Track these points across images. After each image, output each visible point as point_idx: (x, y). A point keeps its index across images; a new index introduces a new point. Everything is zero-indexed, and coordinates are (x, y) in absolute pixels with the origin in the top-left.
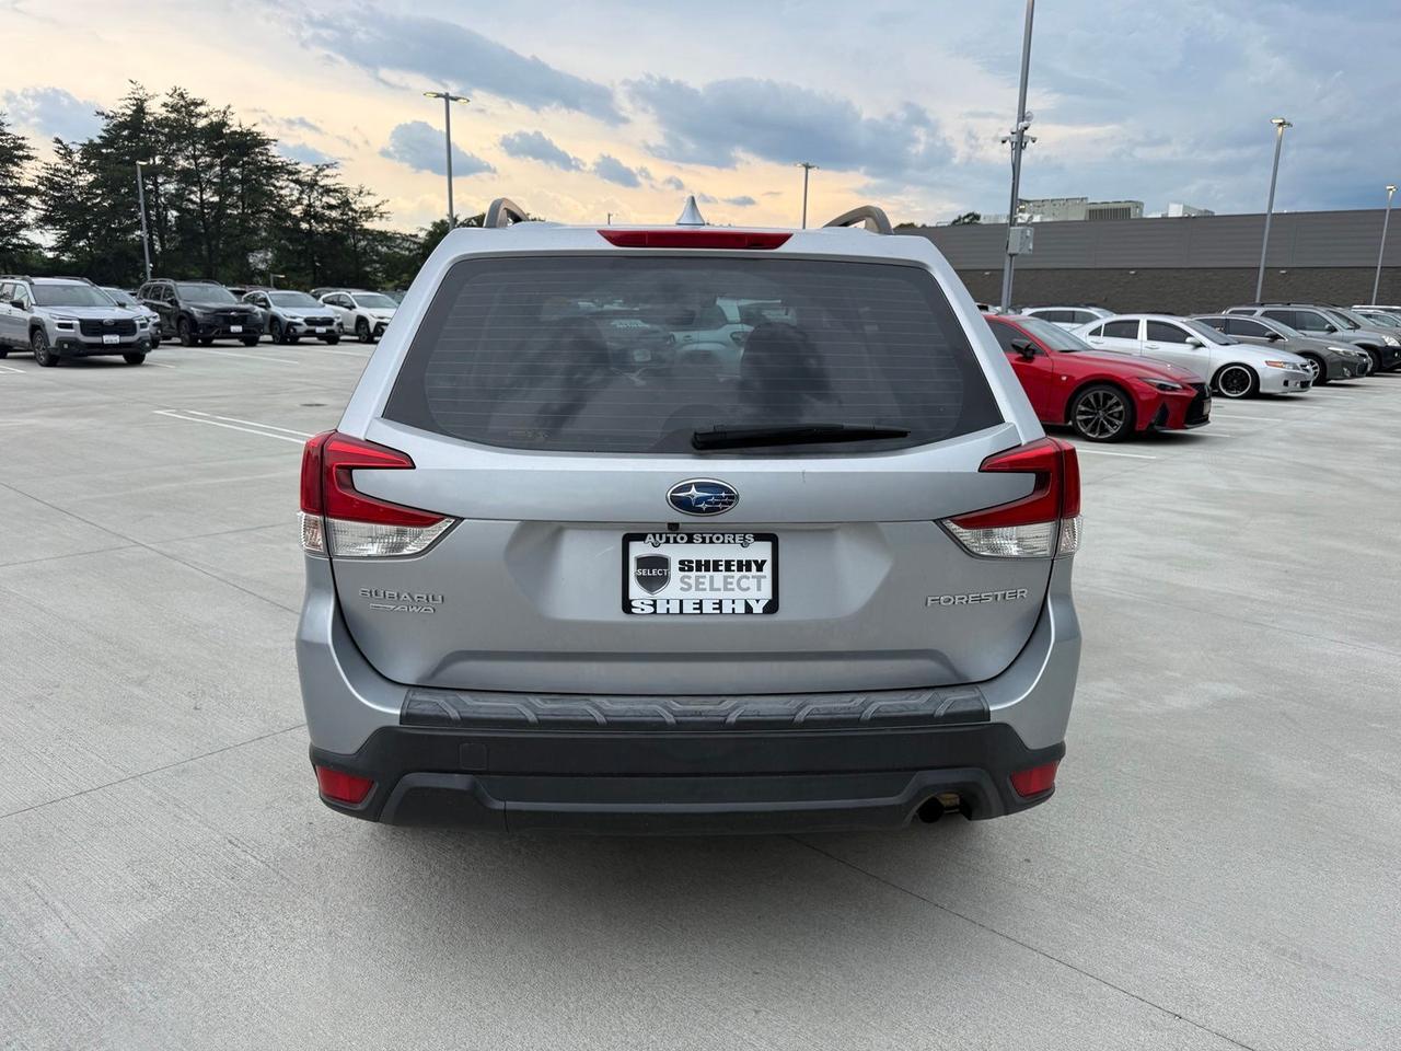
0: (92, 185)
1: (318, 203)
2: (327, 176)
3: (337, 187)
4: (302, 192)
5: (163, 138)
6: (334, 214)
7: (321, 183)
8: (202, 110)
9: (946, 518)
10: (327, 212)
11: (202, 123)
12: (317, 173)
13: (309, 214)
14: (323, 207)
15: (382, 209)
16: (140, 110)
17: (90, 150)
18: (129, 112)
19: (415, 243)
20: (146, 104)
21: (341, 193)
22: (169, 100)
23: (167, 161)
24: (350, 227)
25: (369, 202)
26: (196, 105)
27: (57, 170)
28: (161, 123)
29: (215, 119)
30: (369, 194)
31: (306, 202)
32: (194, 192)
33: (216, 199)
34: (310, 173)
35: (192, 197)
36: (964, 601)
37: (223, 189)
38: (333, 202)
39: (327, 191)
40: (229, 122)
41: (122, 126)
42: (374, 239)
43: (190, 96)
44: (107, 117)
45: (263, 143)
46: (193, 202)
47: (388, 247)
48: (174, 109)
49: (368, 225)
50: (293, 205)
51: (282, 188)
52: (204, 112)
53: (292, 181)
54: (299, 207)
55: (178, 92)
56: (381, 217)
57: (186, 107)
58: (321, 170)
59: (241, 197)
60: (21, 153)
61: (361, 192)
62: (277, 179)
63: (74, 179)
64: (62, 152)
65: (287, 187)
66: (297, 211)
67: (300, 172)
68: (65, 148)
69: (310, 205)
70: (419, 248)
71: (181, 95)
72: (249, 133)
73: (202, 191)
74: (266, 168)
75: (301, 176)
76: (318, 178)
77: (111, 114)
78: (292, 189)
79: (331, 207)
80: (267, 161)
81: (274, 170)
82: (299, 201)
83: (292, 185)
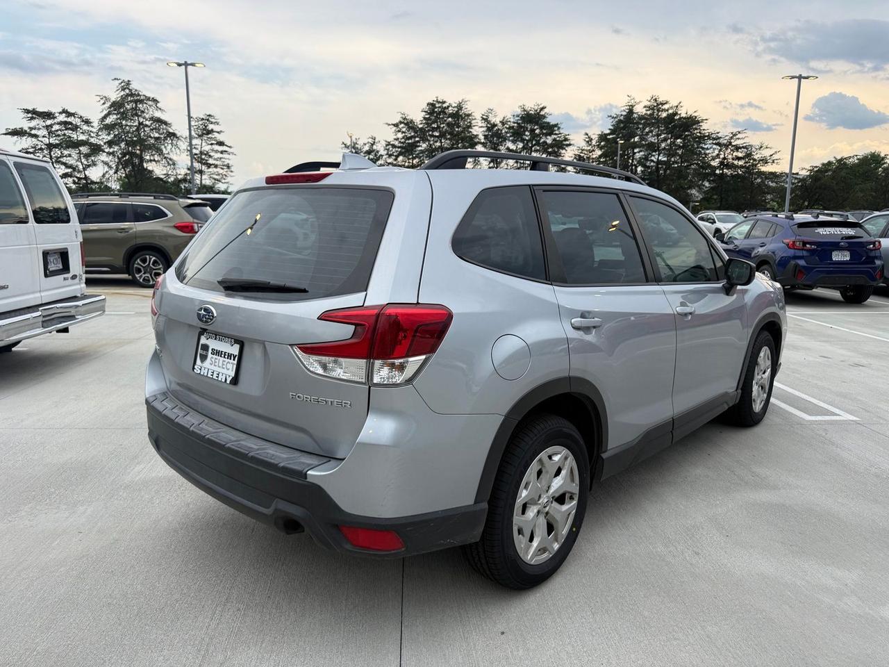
0: (600, 156)
1: (730, 156)
2: (738, 139)
3: (744, 145)
4: (720, 150)
5: (641, 126)
6: (741, 163)
7: (733, 144)
8: (666, 107)
9: (296, 345)
10: (736, 162)
11: (664, 115)
12: (732, 138)
13: (723, 164)
14: (733, 159)
15: (775, 157)
16: (631, 112)
17: (603, 137)
18: (624, 113)
19: (796, 178)
20: (634, 108)
21: (747, 149)
22: (649, 104)
23: (642, 139)
24: (750, 170)
25: (766, 153)
26: (663, 104)
27: (583, 150)
28: (641, 117)
29: (671, 111)
30: (767, 148)
31: (722, 156)
32: (654, 156)
33: (665, 159)
34: (727, 138)
35: (653, 158)
36: (308, 400)
37: (670, 152)
38: (740, 155)
39: (737, 148)
40: (679, 113)
41: (620, 121)
42: (766, 178)
43: (660, 100)
44: (613, 118)
45: (698, 122)
46: (652, 161)
47: (776, 183)
48: (649, 108)
49: (764, 169)
50: (714, 159)
51: (707, 149)
52: (666, 108)
53: (716, 144)
54: (718, 160)
55: (654, 98)
56: (773, 162)
57: (657, 106)
58: (735, 135)
59: (681, 157)
60: (567, 143)
61: (761, 147)
62: (705, 145)
63: (591, 154)
64: (587, 140)
65: (711, 148)
66: (715, 163)
67: (721, 138)
68: (589, 138)
69: (724, 158)
70: (798, 182)
71: (656, 100)
72: (691, 117)
73: (659, 155)
74: (700, 137)
75: (721, 141)
76: (732, 141)
77: (615, 116)
78: (714, 149)
79: (739, 158)
80: (700, 133)
81: (703, 138)
82: (718, 155)
83: (714, 146)
